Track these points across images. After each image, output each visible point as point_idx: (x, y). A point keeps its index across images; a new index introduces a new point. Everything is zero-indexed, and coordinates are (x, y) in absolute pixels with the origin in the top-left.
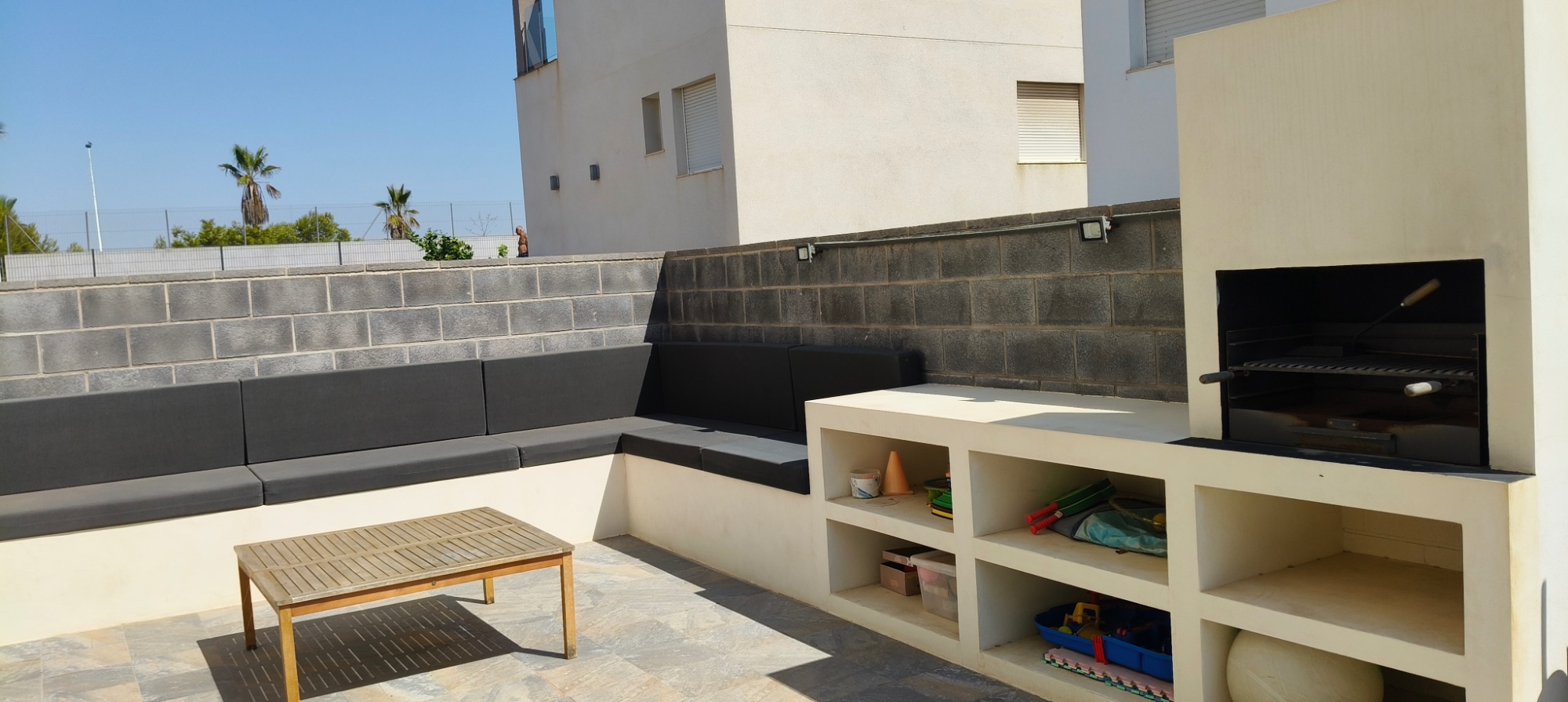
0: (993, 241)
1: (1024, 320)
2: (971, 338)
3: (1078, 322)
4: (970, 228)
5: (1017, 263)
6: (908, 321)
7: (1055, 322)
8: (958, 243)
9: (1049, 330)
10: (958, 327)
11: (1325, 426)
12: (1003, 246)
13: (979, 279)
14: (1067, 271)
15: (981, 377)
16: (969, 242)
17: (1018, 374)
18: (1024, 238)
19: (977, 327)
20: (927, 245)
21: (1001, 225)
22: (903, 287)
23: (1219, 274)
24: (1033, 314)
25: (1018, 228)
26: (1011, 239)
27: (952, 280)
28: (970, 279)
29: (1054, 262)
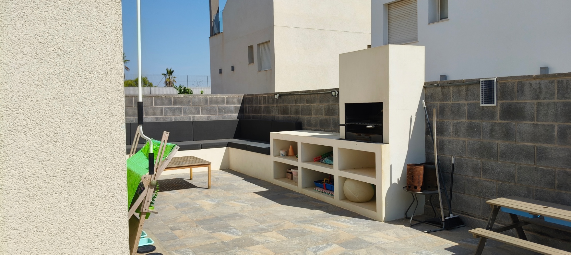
0: (316, 95)
1: (322, 115)
2: (312, 119)
3: (332, 115)
4: (312, 92)
5: (321, 101)
6: (299, 114)
7: (328, 115)
8: (310, 95)
9: (327, 117)
10: (309, 116)
11: (361, 135)
12: (318, 97)
13: (314, 104)
14: (330, 103)
15: (313, 128)
16: (312, 95)
17: (321, 127)
18: (323, 95)
19: (313, 116)
20: (303, 96)
21: (318, 92)
22: (298, 106)
23: (345, 104)
24: (324, 113)
25: (321, 92)
26: (320, 95)
27: (308, 104)
28: (312, 104)
29: (328, 101)
